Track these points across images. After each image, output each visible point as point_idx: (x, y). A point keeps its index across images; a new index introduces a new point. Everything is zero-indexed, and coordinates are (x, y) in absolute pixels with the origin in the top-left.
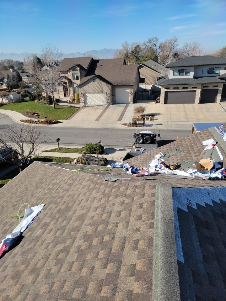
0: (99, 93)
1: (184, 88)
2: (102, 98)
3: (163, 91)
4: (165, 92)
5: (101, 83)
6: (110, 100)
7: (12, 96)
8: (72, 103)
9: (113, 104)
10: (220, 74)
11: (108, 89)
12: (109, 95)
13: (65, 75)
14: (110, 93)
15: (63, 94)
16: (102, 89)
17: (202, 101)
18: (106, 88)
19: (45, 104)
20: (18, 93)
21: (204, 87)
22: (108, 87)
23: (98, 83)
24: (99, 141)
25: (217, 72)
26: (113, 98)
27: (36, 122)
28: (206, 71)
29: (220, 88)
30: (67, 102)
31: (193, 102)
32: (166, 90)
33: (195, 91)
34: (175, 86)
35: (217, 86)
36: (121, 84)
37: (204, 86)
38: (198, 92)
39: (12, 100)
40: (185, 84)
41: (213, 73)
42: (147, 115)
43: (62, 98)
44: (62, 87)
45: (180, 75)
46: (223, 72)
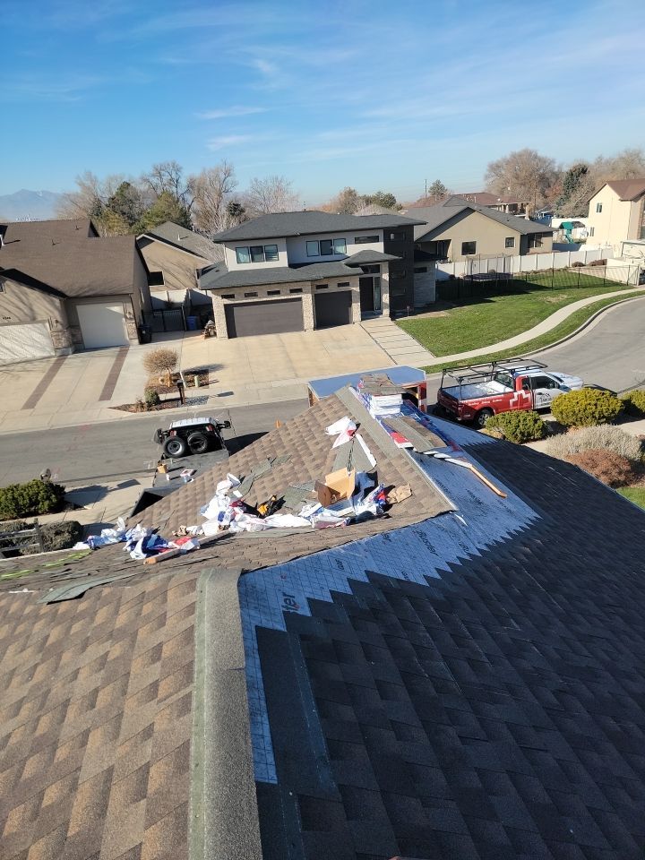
0: (21, 322)
1: (270, 293)
2: (37, 336)
3: (218, 304)
4: (226, 306)
5: (25, 294)
6: (64, 342)
9: (76, 351)
10: (348, 254)
11: (51, 309)
12: (60, 327)
14: (59, 320)
16: (31, 310)
17: (322, 323)
18: (47, 308)
21: (318, 287)
22: (52, 303)
23: (14, 292)
24: (43, 473)
25: (340, 249)
26: (73, 335)
28: (314, 248)
29: (354, 289)
31: (299, 326)
32: (227, 301)
33: (300, 299)
34: (248, 290)
35: (347, 284)
36: (91, 293)
37: (318, 285)
38: (307, 300)
40: (272, 284)
41: (331, 252)
42: (187, 373)
45: (253, 260)
46: (352, 250)
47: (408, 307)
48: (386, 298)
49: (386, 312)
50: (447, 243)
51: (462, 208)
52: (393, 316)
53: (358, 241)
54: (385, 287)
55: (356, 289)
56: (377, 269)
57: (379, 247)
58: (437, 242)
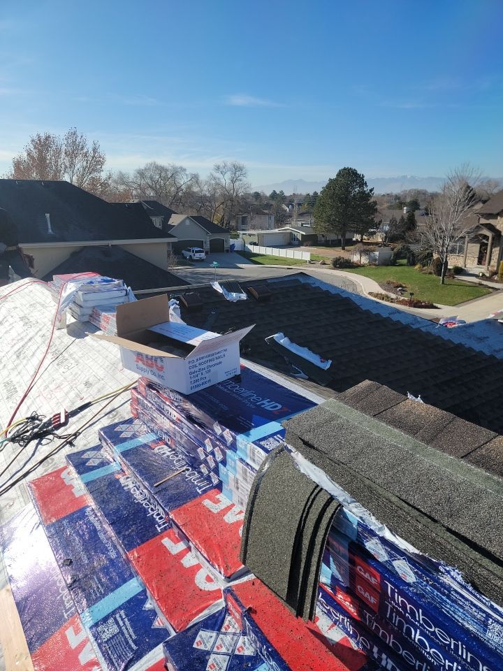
7: (377, 253)
8: (490, 279)
13: (492, 222)
15: (476, 260)
19: (431, 273)
20: (393, 249)
27: (392, 299)
30: (477, 276)
39: (375, 260)
43: (472, 266)
44: (478, 245)
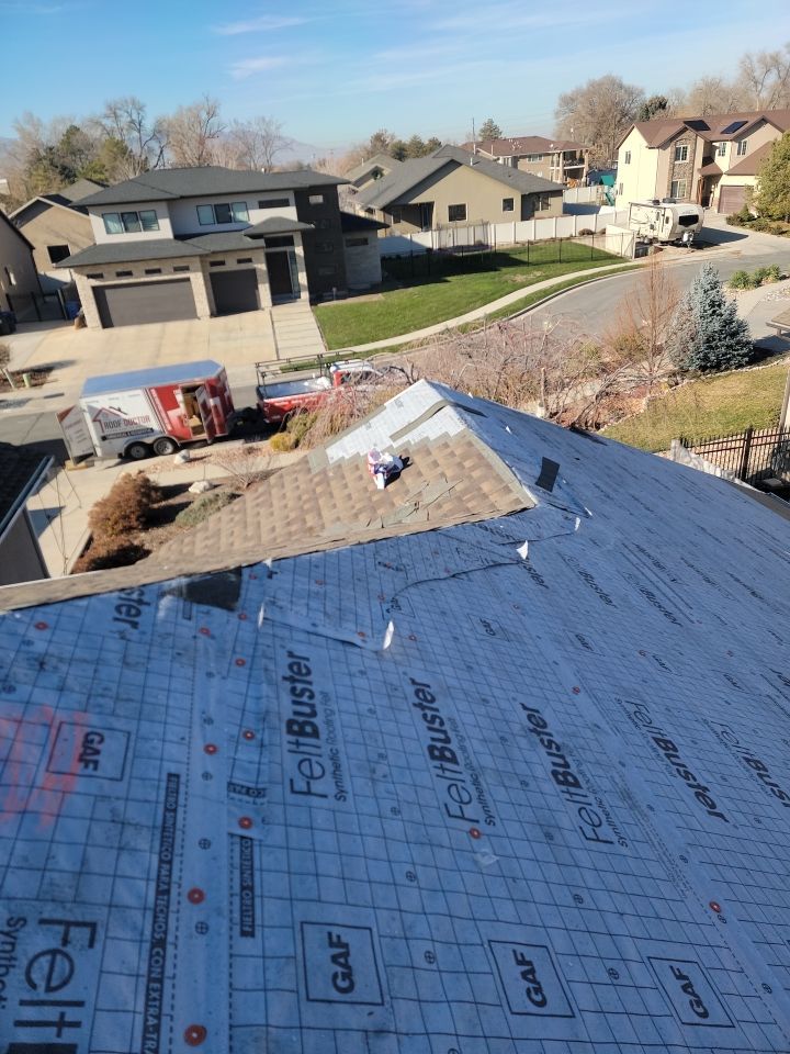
1: (149, 272)
3: (84, 286)
4: (95, 289)
10: (251, 222)
21: (213, 264)
25: (241, 216)
28: (207, 214)
29: (259, 266)
31: (190, 313)
32: (96, 283)
33: (188, 280)
34: (120, 269)
35: (250, 260)
37: (211, 262)
38: (198, 282)
40: (152, 259)
41: (230, 220)
45: (127, 230)
46: (257, 217)
47: (334, 289)
48: (302, 278)
49: (305, 295)
50: (429, 206)
51: (445, 160)
52: (314, 301)
53: (264, 205)
54: (301, 264)
55: (262, 267)
56: (289, 241)
57: (290, 213)
58: (415, 205)
